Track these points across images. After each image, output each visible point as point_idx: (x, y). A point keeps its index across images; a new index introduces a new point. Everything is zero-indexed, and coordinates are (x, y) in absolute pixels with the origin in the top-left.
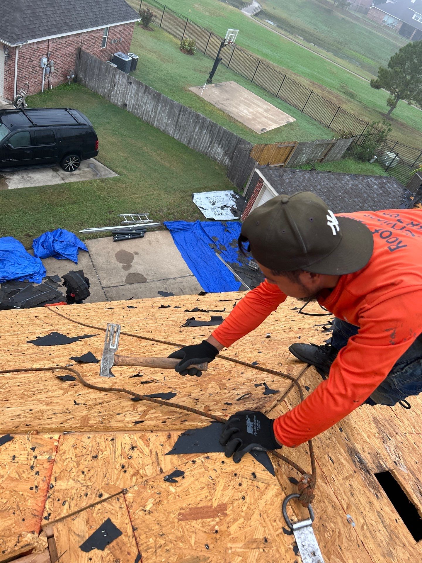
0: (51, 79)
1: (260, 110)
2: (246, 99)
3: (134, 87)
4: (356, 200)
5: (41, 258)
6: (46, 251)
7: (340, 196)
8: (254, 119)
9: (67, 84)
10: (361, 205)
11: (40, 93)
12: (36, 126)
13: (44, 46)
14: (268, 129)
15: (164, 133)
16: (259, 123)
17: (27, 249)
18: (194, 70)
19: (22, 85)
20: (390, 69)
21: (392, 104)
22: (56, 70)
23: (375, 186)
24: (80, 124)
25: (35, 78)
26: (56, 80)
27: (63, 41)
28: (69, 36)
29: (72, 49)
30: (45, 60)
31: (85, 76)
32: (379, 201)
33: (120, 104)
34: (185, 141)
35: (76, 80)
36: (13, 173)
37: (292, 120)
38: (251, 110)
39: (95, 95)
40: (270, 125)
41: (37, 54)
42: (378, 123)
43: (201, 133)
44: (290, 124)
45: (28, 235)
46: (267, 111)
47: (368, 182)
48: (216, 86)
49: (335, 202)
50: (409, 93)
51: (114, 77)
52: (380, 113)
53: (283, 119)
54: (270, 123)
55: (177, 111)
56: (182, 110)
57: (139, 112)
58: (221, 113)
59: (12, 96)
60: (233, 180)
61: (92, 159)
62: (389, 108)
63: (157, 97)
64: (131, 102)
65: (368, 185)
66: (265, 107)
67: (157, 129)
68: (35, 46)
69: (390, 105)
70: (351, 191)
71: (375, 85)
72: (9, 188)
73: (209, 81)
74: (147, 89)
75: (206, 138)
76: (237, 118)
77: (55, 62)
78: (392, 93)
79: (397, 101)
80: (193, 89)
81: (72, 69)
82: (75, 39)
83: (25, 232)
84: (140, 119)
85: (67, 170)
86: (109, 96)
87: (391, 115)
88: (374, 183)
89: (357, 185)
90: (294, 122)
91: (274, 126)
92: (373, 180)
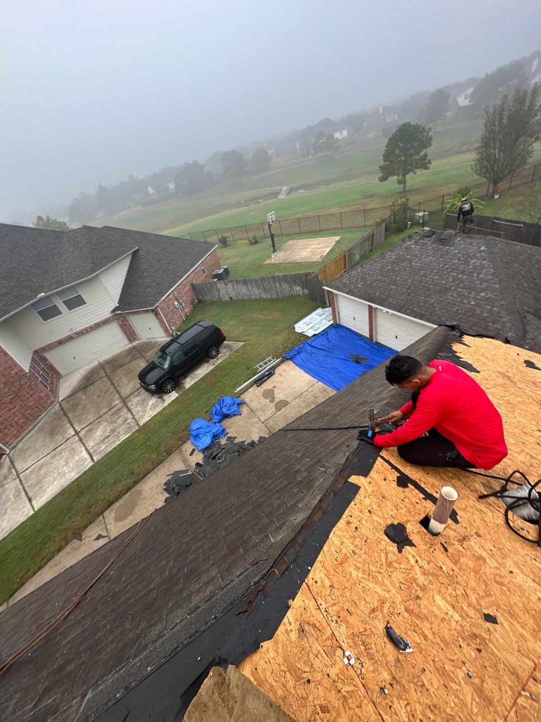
0: (186, 310)
1: (314, 246)
2: (302, 245)
3: (230, 285)
4: (403, 264)
5: (219, 422)
6: (220, 417)
7: (390, 269)
8: (312, 255)
9: (196, 307)
10: (409, 265)
11: (184, 321)
12: (182, 345)
13: (171, 296)
14: (325, 254)
15: (261, 299)
16: (317, 254)
17: (209, 421)
18: (263, 250)
19: (172, 324)
20: (387, 163)
21: (402, 182)
22: (186, 303)
23: (413, 246)
24: (206, 328)
25: (177, 315)
26: (189, 309)
27: (181, 286)
28: (182, 282)
29: (188, 287)
30: (176, 303)
31: (203, 296)
32: (422, 255)
33: (228, 299)
34: (275, 296)
35: (200, 301)
36: (185, 378)
37: (337, 238)
38: (308, 250)
39: (213, 303)
40: (325, 251)
41: (170, 303)
42: (397, 201)
43: (281, 286)
44: (338, 242)
45: (207, 412)
46: (318, 244)
47: (405, 247)
48: (280, 251)
49: (389, 276)
50: (410, 167)
51: (217, 287)
52: (398, 193)
53: (331, 242)
54: (324, 249)
55: (260, 282)
56: (263, 279)
57: (240, 297)
58: (291, 264)
59: (169, 333)
60: (316, 301)
61: (225, 342)
62: (402, 186)
63: (245, 282)
64: (233, 294)
65: (407, 248)
66: (316, 242)
67: (256, 300)
68: (167, 299)
69: (402, 184)
70: (396, 261)
71: (383, 179)
72: (187, 388)
73: (275, 251)
74: (237, 282)
75: (286, 286)
76: (301, 261)
77: (183, 300)
78: (398, 175)
79: (405, 178)
80: (267, 262)
81: (194, 297)
82: (186, 281)
83: (204, 411)
84: (243, 300)
85: (214, 358)
86: (220, 298)
87: (407, 189)
88: (411, 244)
89: (399, 254)
90: (340, 238)
91: (328, 250)
92: (409, 243)
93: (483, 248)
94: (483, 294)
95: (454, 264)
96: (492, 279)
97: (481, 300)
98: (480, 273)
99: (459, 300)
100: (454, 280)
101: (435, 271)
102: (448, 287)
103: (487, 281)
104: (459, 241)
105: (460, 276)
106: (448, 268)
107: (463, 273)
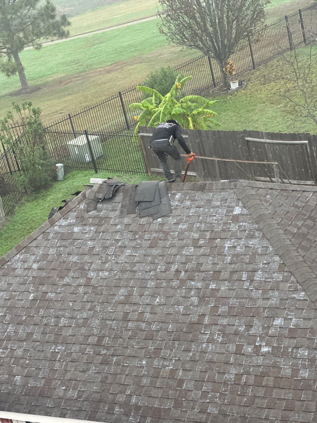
4: (67, 280)
7: (35, 300)
10: (82, 281)
21: (14, 69)
23: (76, 229)
32: (105, 248)
42: (10, 117)
47: (57, 233)
49: (37, 319)
50: (21, 35)
52: (11, 95)
62: (16, 77)
65: (63, 237)
69: (13, 72)
70: (44, 274)
79: (17, 59)
87: (30, 83)
88: (69, 225)
89: (45, 256)
92: (63, 222)
93: (237, 211)
94: (278, 322)
95: (188, 258)
96: (285, 280)
97: (280, 337)
98: (255, 271)
99: (232, 348)
100: (202, 299)
101: (151, 284)
102: (195, 319)
103: (276, 287)
104: (181, 201)
105: (213, 286)
106: (178, 272)
107: (216, 276)
